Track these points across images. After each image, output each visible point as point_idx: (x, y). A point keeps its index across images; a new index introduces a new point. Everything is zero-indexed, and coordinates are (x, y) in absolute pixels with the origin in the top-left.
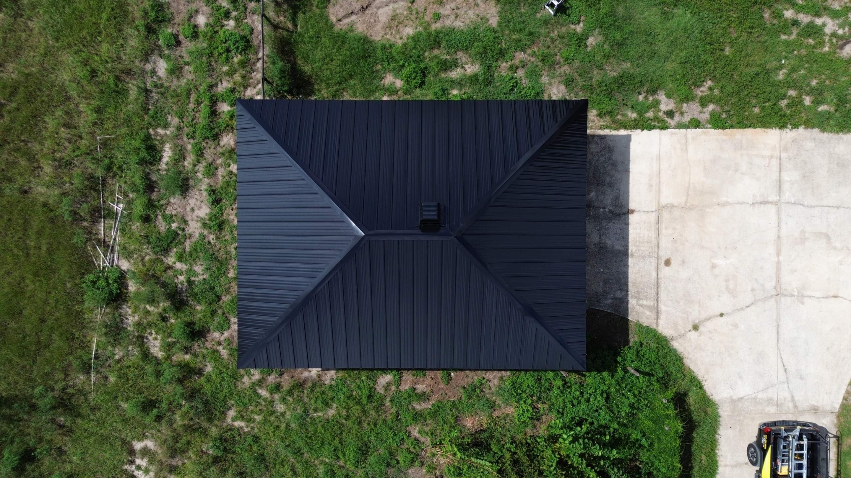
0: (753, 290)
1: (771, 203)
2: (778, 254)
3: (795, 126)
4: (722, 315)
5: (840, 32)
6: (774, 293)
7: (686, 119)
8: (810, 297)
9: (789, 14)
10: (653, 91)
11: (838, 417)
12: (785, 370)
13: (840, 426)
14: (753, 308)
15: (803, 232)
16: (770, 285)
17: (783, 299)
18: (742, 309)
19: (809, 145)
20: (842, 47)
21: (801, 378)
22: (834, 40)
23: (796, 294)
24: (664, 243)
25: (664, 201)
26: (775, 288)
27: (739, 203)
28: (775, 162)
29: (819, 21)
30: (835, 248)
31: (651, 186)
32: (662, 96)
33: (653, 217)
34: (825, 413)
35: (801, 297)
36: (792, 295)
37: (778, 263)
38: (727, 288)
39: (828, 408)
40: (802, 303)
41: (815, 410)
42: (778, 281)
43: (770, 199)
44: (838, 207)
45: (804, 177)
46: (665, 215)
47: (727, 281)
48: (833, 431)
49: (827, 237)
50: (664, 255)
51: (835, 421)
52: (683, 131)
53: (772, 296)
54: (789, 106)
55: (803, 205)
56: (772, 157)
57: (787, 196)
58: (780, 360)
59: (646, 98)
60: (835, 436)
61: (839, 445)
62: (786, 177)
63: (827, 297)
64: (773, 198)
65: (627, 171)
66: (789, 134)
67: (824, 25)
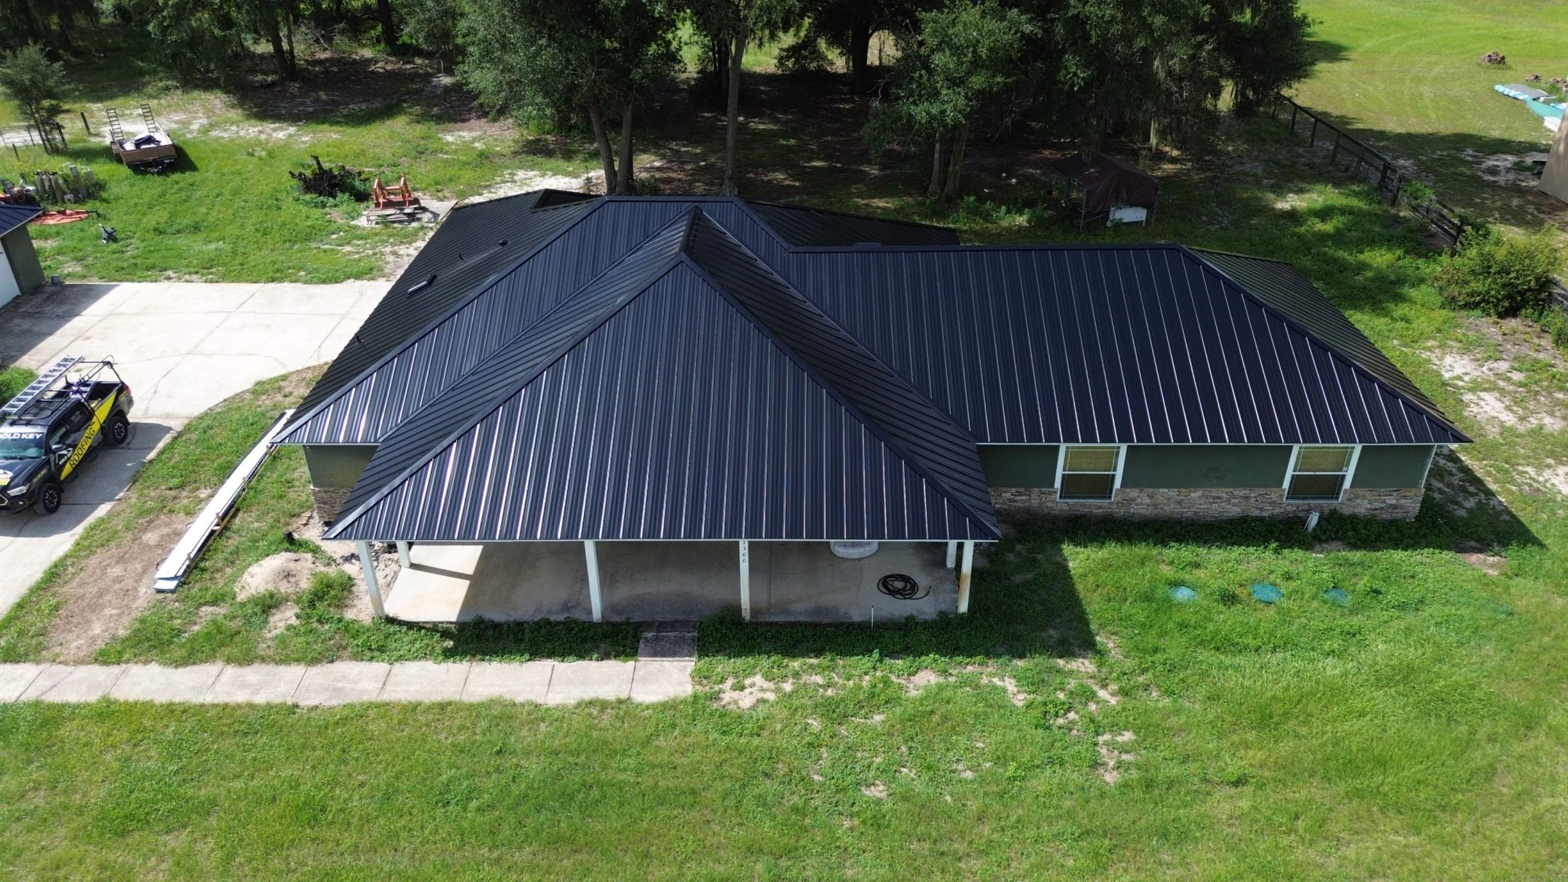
1: (226, 312)
2: (209, 334)
3: (281, 282)
5: (355, 251)
6: (186, 352)
7: (183, 280)
8: (222, 354)
9: (316, 246)
11: (193, 420)
13: (188, 426)
15: (245, 324)
16: (186, 349)
17: (191, 356)
19: (287, 289)
20: (352, 255)
22: (347, 254)
23: (208, 353)
24: (94, 330)
25: (118, 311)
26: (189, 350)
27: (192, 313)
28: (245, 297)
30: (271, 331)
32: (169, 272)
33: (99, 319)
34: (178, 418)
35: (212, 355)
36: (203, 354)
37: (205, 338)
39: (185, 415)
40: (211, 358)
41: (168, 416)
42: (196, 347)
43: (226, 310)
44: (291, 314)
45: (269, 301)
46: (111, 317)
48: (179, 429)
49: (268, 327)
51: (186, 423)
52: (172, 284)
53: (181, 355)
54: (283, 275)
55: (256, 313)
56: (245, 294)
57: (244, 309)
59: (152, 272)
60: (176, 432)
61: (175, 439)
62: (250, 302)
63: (242, 354)
64: (231, 310)
65: (98, 299)
66: (271, 285)
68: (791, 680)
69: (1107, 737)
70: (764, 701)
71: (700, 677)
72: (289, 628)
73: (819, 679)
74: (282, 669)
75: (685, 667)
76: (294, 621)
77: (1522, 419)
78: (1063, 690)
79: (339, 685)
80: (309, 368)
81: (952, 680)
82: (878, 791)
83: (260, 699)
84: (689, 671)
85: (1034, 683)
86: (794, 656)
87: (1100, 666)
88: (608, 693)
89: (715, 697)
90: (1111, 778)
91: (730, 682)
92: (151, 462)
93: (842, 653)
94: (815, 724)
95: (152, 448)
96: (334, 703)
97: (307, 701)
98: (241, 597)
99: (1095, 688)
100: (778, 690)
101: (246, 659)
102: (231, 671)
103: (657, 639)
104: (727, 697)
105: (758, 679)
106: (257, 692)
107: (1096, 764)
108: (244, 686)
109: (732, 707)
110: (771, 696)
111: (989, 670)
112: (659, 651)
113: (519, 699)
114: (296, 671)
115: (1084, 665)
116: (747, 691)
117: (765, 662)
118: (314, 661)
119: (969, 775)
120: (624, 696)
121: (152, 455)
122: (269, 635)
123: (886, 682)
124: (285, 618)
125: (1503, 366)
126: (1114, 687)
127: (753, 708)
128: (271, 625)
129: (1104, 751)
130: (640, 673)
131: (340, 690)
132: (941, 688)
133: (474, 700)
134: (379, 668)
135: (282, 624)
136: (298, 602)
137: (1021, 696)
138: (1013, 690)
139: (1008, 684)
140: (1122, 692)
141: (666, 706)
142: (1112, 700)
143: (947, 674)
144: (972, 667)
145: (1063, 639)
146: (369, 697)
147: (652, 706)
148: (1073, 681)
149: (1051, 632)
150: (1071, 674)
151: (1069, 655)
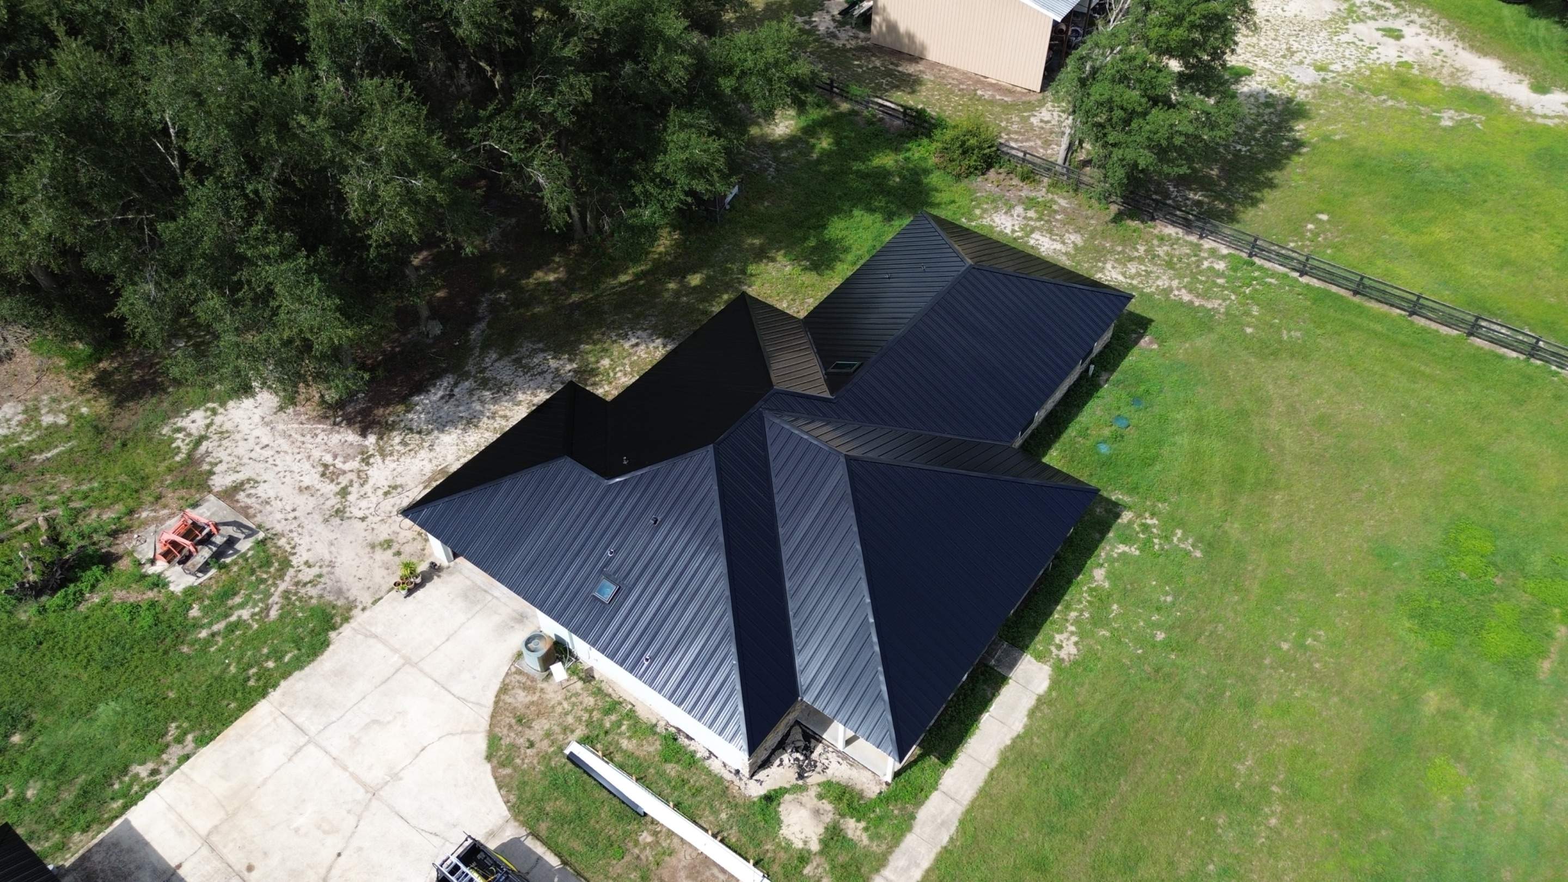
0: (349, 812)
1: (305, 745)
2: (345, 768)
3: (275, 686)
4: (339, 855)
5: (257, 610)
6: (370, 795)
7: (174, 762)
8: (403, 769)
9: (204, 634)
10: (125, 770)
11: (516, 819)
12: (436, 835)
13: (524, 824)
14: (362, 823)
15: (351, 737)
16: (360, 794)
17: (381, 793)
18: (354, 833)
19: (299, 685)
20: (267, 615)
21: (455, 826)
22: (257, 617)
23: (388, 779)
24: (232, 859)
25: (204, 832)
26: (367, 792)
27: (276, 770)
28: (281, 720)
29: (233, 618)
30: (389, 722)
31: (181, 833)
32: (136, 769)
33: (205, 851)
34: (501, 828)
35: (396, 777)
36: (386, 783)
37: (352, 774)
38: (325, 832)
39: (501, 822)
40: (401, 779)
41: (492, 834)
42: (364, 785)
43: (301, 744)
44: (364, 698)
45: (315, 706)
46: (215, 839)
47: (319, 828)
48: (522, 832)
49: (375, 722)
50: (241, 866)
51: (517, 824)
52: (177, 772)
53: (370, 800)
54: (258, 680)
55: (334, 722)
56: (275, 719)
57: (313, 730)
58: (423, 833)
59: (121, 782)
60: (527, 835)
61: (537, 837)
62: (299, 720)
63: (417, 756)
64: (303, 740)
65: (146, 844)
66: (275, 696)
67: (240, 617)
68: (1068, 625)
69: (1175, 539)
70: (1076, 644)
71: (1040, 657)
72: (866, 829)
73: (1073, 614)
74: (903, 846)
75: (1029, 661)
76: (863, 824)
77: (1063, 243)
78: (1138, 533)
79: (939, 821)
80: (493, 717)
81: (1106, 565)
82: (1160, 636)
83: (926, 863)
84: (1033, 660)
85: (1126, 540)
86: (1051, 614)
87: (1130, 508)
88: (1028, 702)
89: (1060, 660)
90: (1198, 554)
91: (1053, 649)
92: (565, 863)
93: (1063, 595)
94: (1105, 633)
95: (539, 859)
96: (953, 829)
97: (945, 840)
98: (815, 846)
99: (1144, 521)
100: (1072, 633)
101: (881, 862)
102: (887, 872)
103: (998, 661)
104: (1063, 654)
105: (1058, 638)
106: (918, 865)
107: (1188, 553)
108: (907, 869)
109: (1072, 657)
110: (1074, 639)
111: (1108, 548)
112: (1012, 665)
113: (1008, 742)
114: (910, 840)
115: (1126, 516)
116: (1064, 645)
117: (1047, 628)
118: (910, 828)
119: (1169, 599)
120: (1035, 697)
121: (554, 861)
122: (866, 841)
123: (1091, 590)
124: (853, 828)
125: (1019, 209)
126: (1147, 515)
127: (1078, 650)
128: (855, 838)
129: (1182, 546)
130: (1021, 681)
131: (943, 823)
132: (1108, 572)
133: (994, 763)
134: (935, 797)
135: (859, 833)
136: (843, 816)
137: (1133, 549)
138: (1127, 549)
139: (1122, 548)
140: (1153, 515)
141: (1055, 683)
142: (1155, 521)
143: (1102, 565)
144: (1103, 553)
145: (1106, 510)
146: (960, 810)
147: (1051, 688)
148: (1135, 526)
149: (1098, 510)
150: (1130, 523)
151: (1118, 516)
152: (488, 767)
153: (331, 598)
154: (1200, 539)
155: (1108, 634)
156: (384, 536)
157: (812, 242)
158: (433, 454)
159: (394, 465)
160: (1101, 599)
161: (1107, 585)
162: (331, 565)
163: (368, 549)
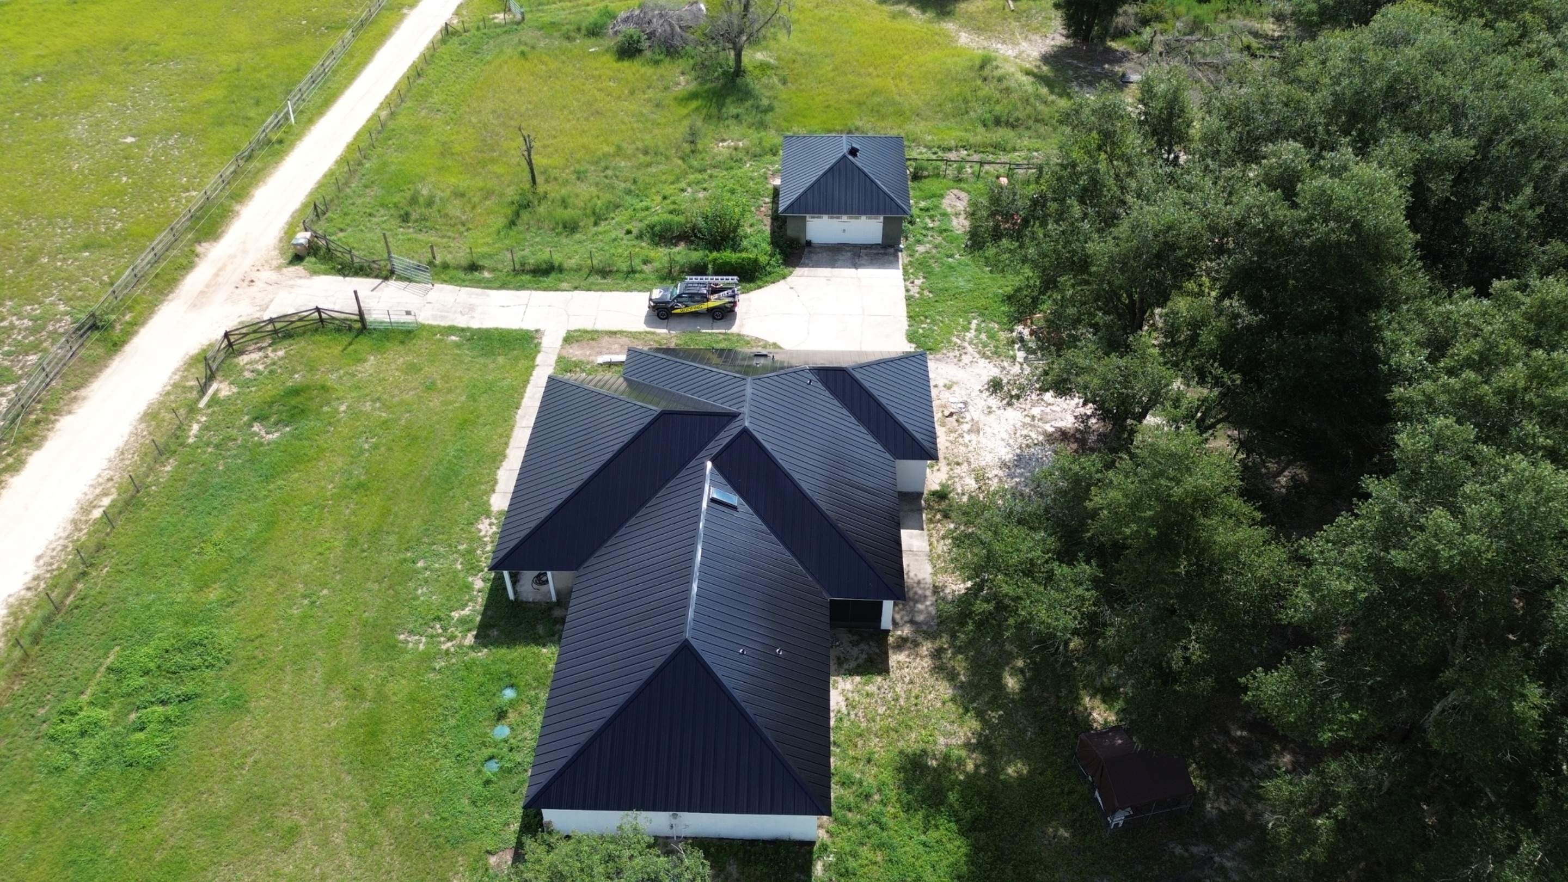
0: (813, 306)
1: (863, 313)
3: (909, 321)
4: (798, 296)
6: (812, 313)
7: (910, 288)
10: (925, 278)
14: (803, 306)
18: (802, 303)
19: (899, 325)
24: (839, 279)
25: (863, 280)
26: (814, 313)
27: (863, 302)
28: (887, 314)
31: (872, 276)
32: (922, 280)
33: (854, 276)
38: (814, 298)
41: (742, 325)
45: (879, 323)
46: (855, 280)
50: (833, 279)
52: (903, 286)
54: (921, 320)
56: (890, 313)
57: (868, 318)
59: (921, 275)
60: (723, 332)
62: (879, 317)
64: (867, 313)
65: (879, 268)
66: (904, 319)
68: (490, 540)
69: (424, 640)
70: (480, 531)
73: (489, 549)
78: (457, 630)
81: (475, 593)
82: (421, 564)
84: (502, 509)
85: (463, 621)
88: (499, 486)
89: (488, 517)
90: (402, 637)
91: (495, 521)
94: (462, 547)
95: (712, 329)
96: (518, 417)
97: (520, 412)
99: (454, 642)
100: (485, 536)
104: (487, 521)
105: (494, 530)
107: (411, 632)
109: (480, 522)
110: (482, 534)
111: (478, 607)
114: (538, 404)
115: (470, 639)
116: (488, 527)
119: (420, 592)
120: (496, 491)
123: (481, 571)
126: (452, 650)
127: (477, 528)
129: (417, 637)
130: (505, 495)
131: (524, 417)
132: (470, 588)
133: (508, 451)
137: (457, 615)
138: (462, 613)
139: (466, 612)
140: (447, 652)
141: (487, 504)
142: (444, 647)
143: (479, 591)
144: (481, 600)
145: (489, 636)
146: (518, 425)
147: (488, 501)
148: (460, 635)
149: (496, 633)
150: (464, 637)
151: (476, 637)
152: (771, 340)
153: (938, 356)
154: (404, 651)
155: (459, 547)
156: (955, 388)
157: (952, 797)
158: (998, 437)
159: (1012, 422)
160: (473, 568)
161: (470, 579)
162: (964, 367)
163: (954, 380)
